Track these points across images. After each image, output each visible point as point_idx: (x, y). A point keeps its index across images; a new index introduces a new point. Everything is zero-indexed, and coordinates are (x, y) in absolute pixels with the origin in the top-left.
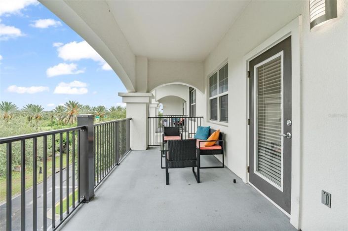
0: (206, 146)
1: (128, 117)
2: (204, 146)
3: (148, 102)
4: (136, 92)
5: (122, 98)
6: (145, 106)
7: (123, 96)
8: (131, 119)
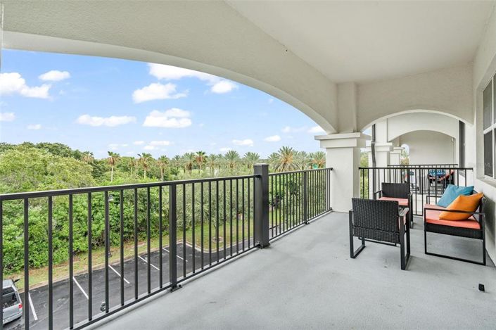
0: (442, 219)
1: (327, 166)
2: (438, 219)
3: (356, 146)
4: (338, 133)
5: (319, 141)
6: (351, 152)
7: (321, 140)
8: (332, 169)
